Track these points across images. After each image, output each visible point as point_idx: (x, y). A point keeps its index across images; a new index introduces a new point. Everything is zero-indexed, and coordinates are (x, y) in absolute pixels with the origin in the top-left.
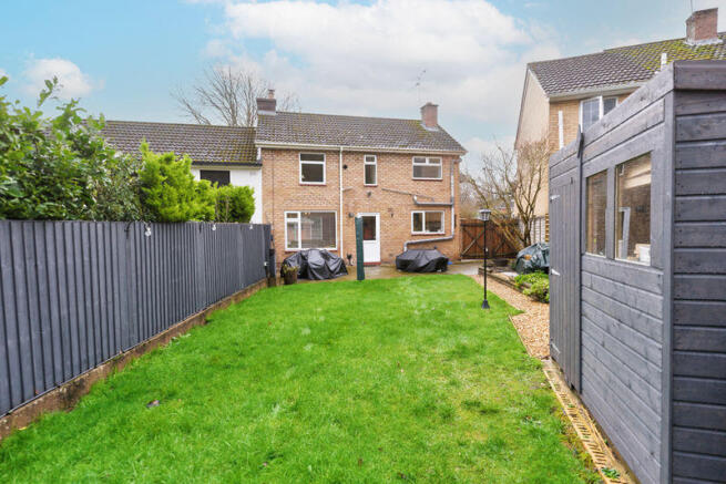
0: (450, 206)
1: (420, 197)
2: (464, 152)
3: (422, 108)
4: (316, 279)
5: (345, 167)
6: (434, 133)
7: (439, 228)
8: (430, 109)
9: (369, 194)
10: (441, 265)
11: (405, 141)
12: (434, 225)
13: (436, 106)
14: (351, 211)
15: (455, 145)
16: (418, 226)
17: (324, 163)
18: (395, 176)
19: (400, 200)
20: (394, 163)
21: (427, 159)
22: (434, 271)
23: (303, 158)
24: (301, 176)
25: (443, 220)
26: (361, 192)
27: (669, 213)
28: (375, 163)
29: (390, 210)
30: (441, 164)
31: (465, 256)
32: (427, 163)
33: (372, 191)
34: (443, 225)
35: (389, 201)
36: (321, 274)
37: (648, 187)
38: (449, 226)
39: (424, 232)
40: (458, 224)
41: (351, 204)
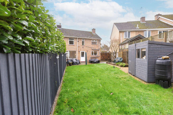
0: (99, 50)
1: (93, 48)
2: (101, 39)
3: (92, 29)
4: (75, 65)
5: (78, 41)
6: (95, 35)
7: (96, 54)
8: (94, 30)
9: (83, 47)
10: (98, 62)
11: (90, 36)
12: (95, 54)
13: (95, 29)
14: (79, 51)
15: (99, 38)
16: (92, 54)
17: (74, 40)
18: (88, 44)
19: (89, 49)
20: (88, 41)
21: (94, 40)
22: (97, 63)
23: (69, 39)
24: (69, 43)
25: (97, 53)
26: (81, 47)
27: (148, 54)
28: (84, 41)
29: (87, 51)
30: (97, 41)
31: (102, 60)
32: (94, 41)
33: (84, 46)
34: (97, 54)
35: (87, 49)
36: (76, 64)
37: (145, 51)
38: (99, 54)
39: (94, 55)
40: (100, 53)
41: (79, 49)
